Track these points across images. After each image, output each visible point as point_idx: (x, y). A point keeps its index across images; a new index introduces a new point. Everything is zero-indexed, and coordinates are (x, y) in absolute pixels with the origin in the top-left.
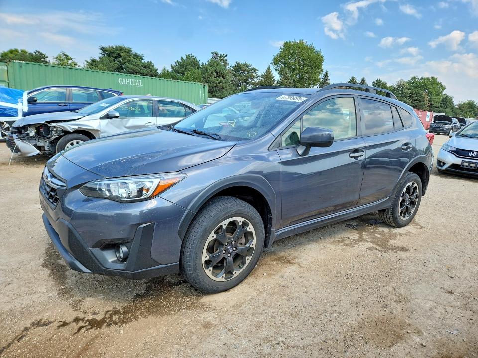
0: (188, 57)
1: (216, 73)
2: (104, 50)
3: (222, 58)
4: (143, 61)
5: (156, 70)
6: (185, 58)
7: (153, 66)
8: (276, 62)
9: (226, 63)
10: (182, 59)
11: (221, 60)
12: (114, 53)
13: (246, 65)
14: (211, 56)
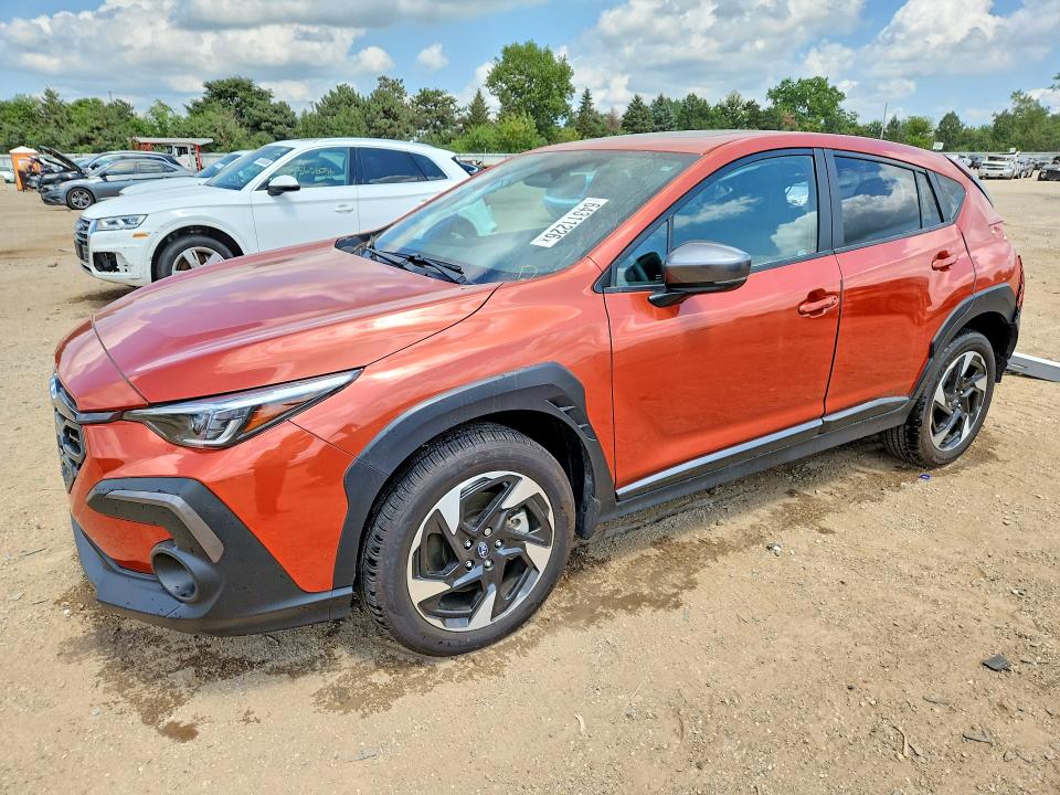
0: (340, 89)
1: (384, 112)
2: (209, 86)
3: (396, 88)
4: (273, 101)
5: (294, 114)
6: (336, 91)
7: (289, 108)
8: (491, 83)
9: (401, 92)
10: (331, 92)
11: (395, 90)
12: (226, 91)
13: (437, 93)
14: (378, 83)
